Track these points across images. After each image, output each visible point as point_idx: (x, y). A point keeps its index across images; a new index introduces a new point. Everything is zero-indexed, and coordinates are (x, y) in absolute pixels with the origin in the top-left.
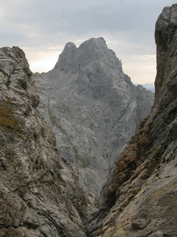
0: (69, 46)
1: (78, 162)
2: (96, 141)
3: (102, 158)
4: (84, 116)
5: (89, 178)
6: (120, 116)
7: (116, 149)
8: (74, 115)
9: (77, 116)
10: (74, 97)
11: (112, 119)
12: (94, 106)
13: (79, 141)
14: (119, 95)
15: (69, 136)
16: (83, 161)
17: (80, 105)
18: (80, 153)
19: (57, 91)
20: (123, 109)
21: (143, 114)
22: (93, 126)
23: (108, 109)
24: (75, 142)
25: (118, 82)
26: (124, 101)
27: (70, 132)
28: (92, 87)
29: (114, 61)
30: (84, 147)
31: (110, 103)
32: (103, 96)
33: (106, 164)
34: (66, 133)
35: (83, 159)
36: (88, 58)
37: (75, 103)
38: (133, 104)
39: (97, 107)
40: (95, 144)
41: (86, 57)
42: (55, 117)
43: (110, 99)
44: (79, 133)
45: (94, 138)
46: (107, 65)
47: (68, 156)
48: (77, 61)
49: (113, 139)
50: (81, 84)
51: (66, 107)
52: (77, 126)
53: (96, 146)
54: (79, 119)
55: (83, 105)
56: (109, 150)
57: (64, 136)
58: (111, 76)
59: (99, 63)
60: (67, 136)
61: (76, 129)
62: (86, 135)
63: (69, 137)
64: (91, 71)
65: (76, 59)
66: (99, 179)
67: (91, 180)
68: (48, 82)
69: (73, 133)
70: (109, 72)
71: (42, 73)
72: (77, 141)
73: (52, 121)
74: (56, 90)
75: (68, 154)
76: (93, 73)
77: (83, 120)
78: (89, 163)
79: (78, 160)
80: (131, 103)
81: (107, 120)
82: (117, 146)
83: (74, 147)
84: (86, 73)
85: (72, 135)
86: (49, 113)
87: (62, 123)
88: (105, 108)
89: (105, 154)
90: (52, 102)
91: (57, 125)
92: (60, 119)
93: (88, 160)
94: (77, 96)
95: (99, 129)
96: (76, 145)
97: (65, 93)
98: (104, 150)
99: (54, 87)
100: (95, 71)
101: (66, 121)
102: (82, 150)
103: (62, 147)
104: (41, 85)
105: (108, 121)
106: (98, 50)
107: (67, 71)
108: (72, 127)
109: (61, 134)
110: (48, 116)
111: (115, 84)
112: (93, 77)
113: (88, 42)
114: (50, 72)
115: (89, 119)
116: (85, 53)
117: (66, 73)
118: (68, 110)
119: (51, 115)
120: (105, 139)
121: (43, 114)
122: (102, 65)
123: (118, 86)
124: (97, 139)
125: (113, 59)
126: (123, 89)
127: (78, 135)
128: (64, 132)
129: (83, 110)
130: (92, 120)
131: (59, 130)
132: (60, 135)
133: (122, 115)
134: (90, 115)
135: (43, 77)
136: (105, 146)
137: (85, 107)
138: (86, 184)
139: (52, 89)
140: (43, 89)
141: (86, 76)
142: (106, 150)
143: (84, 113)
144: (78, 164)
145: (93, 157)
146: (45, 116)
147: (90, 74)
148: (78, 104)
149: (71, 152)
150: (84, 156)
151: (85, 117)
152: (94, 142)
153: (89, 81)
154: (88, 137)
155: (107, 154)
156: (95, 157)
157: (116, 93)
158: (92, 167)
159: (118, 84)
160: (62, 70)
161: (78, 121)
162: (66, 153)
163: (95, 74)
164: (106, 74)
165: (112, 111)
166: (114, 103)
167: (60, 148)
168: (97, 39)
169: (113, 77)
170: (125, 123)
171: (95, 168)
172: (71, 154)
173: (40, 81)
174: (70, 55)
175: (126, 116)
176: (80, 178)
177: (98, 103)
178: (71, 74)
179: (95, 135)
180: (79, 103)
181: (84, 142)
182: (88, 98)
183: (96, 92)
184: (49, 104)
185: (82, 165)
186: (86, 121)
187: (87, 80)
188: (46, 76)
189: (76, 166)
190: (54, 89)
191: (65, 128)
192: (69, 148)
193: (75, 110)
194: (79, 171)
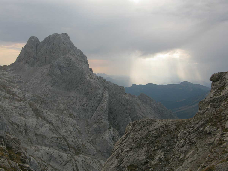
0: (33, 40)
1: (71, 151)
2: (79, 130)
3: (89, 145)
4: (61, 107)
5: (86, 164)
6: (97, 105)
7: (99, 135)
8: (51, 107)
9: (55, 108)
10: (48, 89)
11: (89, 108)
12: (69, 97)
13: (66, 131)
14: (94, 86)
15: (56, 126)
16: (74, 149)
17: (55, 96)
18: (70, 142)
19: (27, 84)
20: (99, 99)
21: (112, 102)
22: (72, 116)
23: (85, 99)
24: (62, 132)
25: (90, 74)
26: (99, 91)
27: (56, 122)
28: (64, 79)
29: (80, 55)
30: (72, 136)
31: (85, 94)
32: (77, 87)
33: (94, 149)
34: (52, 124)
35: (74, 147)
36: (54, 52)
37: (50, 95)
38: (106, 94)
39: (73, 98)
40: (79, 133)
41: (52, 51)
42: (38, 109)
43: (85, 90)
44: (64, 123)
45: (77, 127)
46: (77, 59)
47: (61, 145)
48: (43, 54)
49: (95, 126)
50: (54, 77)
51: (41, 99)
52: (60, 116)
53: (81, 134)
54: (57, 110)
55: (58, 97)
56: (92, 136)
57: (52, 127)
58: (82, 69)
59: (69, 57)
60: (54, 127)
61: (60, 119)
62: (70, 125)
63: (56, 128)
64: (62, 65)
65: (42, 53)
66: (94, 164)
67: (89, 165)
68: (15, 75)
69: (59, 124)
70: (80, 66)
71: (3, 66)
72: (64, 130)
73: (35, 114)
74: (25, 83)
75: (61, 144)
76: (64, 66)
77: (62, 111)
78: (80, 150)
79: (71, 149)
80: (104, 93)
81: (85, 109)
82: (99, 132)
83: (63, 137)
84: (57, 67)
85: (58, 125)
86: (30, 105)
87: (46, 114)
88: (81, 99)
89: (90, 140)
90: (28, 95)
91: (41, 117)
92: (43, 111)
93: (79, 148)
94: (51, 88)
95: (79, 118)
96: (65, 135)
97: (37, 86)
98: (89, 137)
99: (22, 80)
100: (66, 65)
101: (49, 113)
102: (71, 138)
103: (52, 138)
104: (8, 78)
105: (87, 110)
106: (65, 44)
107: (32, 64)
108: (56, 117)
109: (48, 125)
110: (30, 108)
111: (87, 76)
112: (65, 71)
113: (52, 37)
114: (12, 65)
115: (67, 109)
116: (51, 48)
117: (31, 67)
118: (44, 102)
119: (33, 108)
120: (87, 126)
121: (24, 107)
122: (73, 59)
123: (91, 78)
124: (80, 128)
125: (79, 54)
126: (95, 81)
127: (63, 125)
128: (50, 123)
129: (59, 102)
130: (71, 111)
131: (45, 122)
132: (47, 127)
133: (99, 104)
134: (68, 106)
135: (7, 70)
136: (88, 133)
137: (61, 99)
138: (85, 169)
139: (21, 82)
140: (11, 82)
141: (58, 70)
142: (90, 137)
143: (62, 104)
144: (71, 152)
145: (81, 144)
146: (27, 108)
147: (62, 67)
148: (53, 96)
149: (63, 141)
150: (74, 144)
151: (63, 108)
152: (78, 131)
153: (61, 74)
154: (72, 127)
155: (92, 140)
156: (83, 144)
157: (91, 85)
158: (83, 154)
159: (90, 76)
160: (26, 63)
161: (58, 112)
162: (58, 143)
163: (67, 68)
164: (78, 67)
165: (88, 101)
166: (90, 94)
167: (51, 138)
168: (61, 34)
169: (84, 70)
170: (104, 111)
171: (86, 154)
172: (64, 143)
173: (5, 74)
174: (34, 49)
175: (104, 104)
176: (79, 165)
177: (73, 94)
178: (37, 67)
179: (77, 124)
180: (54, 94)
181: (71, 131)
182: (61, 90)
183: (69, 84)
184: (25, 97)
185: (74, 152)
186: (65, 112)
187: (59, 73)
188: (10, 69)
189: (70, 154)
190: (23, 82)
191: (50, 119)
192: (60, 138)
193: (52, 102)
194: (75, 158)
